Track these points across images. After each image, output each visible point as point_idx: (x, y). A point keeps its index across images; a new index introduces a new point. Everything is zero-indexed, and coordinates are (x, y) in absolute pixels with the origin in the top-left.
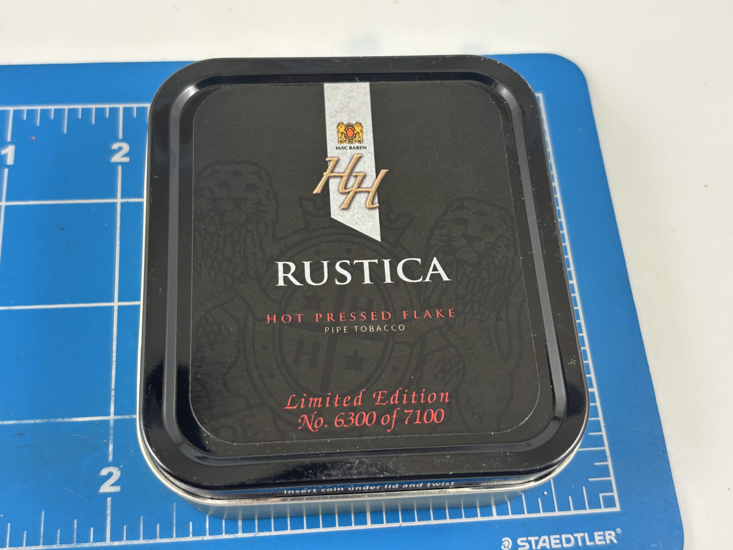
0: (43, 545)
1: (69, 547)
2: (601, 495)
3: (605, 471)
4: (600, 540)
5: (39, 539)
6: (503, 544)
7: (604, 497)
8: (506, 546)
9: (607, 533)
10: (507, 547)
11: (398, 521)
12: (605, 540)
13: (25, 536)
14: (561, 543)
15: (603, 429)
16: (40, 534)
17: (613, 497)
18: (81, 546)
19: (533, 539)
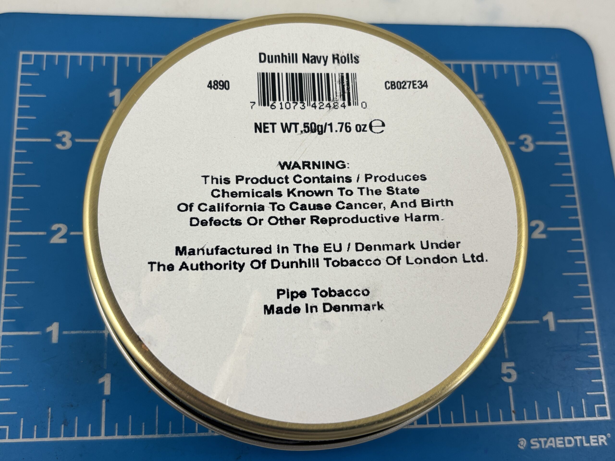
0: (159, 433)
1: (179, 436)
2: (596, 406)
3: (600, 387)
4: (594, 442)
5: (155, 430)
6: (519, 443)
7: (598, 408)
8: (522, 444)
9: (600, 436)
10: (523, 446)
11: (439, 423)
12: (598, 442)
13: (143, 426)
14: (564, 444)
15: (600, 353)
16: (155, 425)
17: (605, 408)
18: (188, 436)
19: (542, 440)
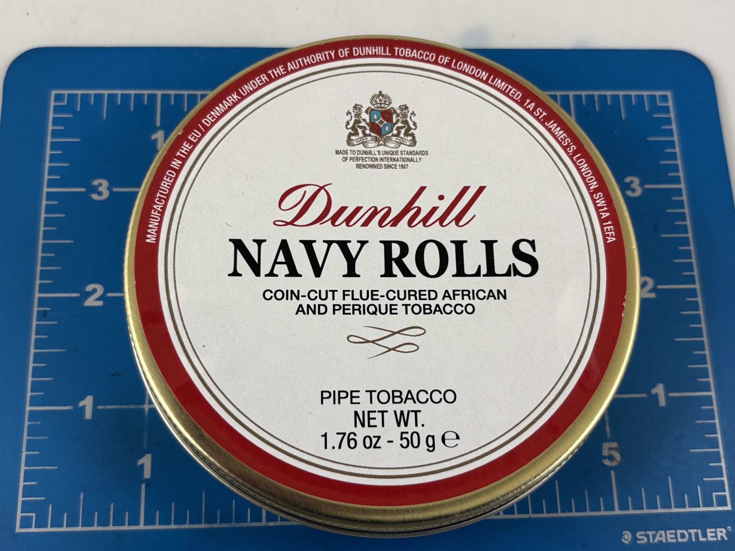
0: (205, 523)
1: (228, 526)
2: (714, 494)
3: (718, 472)
4: (712, 537)
5: (201, 518)
6: (623, 537)
7: (716, 496)
8: (626, 538)
9: (719, 530)
10: (627, 540)
11: (528, 513)
12: (716, 536)
13: (188, 514)
14: (676, 538)
15: (719, 431)
16: (201, 513)
17: (725, 497)
18: (240, 526)
19: (650, 533)
